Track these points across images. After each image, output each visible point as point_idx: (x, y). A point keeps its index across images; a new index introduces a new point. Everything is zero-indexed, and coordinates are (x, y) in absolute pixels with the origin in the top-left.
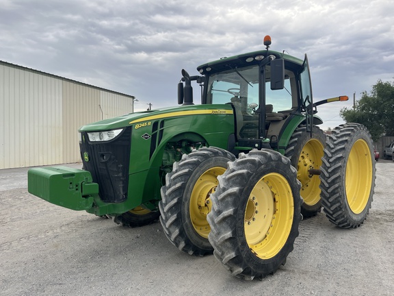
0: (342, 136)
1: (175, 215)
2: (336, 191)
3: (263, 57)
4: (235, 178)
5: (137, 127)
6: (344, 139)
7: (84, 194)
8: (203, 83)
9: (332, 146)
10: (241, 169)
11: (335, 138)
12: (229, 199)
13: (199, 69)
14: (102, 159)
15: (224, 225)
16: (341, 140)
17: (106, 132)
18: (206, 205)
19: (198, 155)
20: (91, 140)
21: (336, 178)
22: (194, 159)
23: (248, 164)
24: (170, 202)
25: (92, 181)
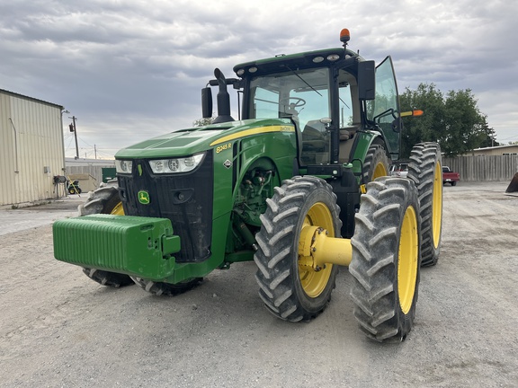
0: (427, 158)
1: (288, 271)
2: (426, 224)
3: (337, 57)
4: (385, 215)
5: (218, 150)
6: (430, 161)
7: (165, 253)
8: (242, 89)
9: (419, 171)
10: (388, 203)
11: (419, 161)
12: (385, 243)
13: (236, 69)
14: (176, 199)
15: (381, 277)
16: (427, 162)
17: (183, 159)
18: (311, 254)
19: (300, 188)
20: (155, 171)
21: (427, 209)
22: (300, 194)
23: (394, 197)
24: (276, 254)
25: (172, 233)
